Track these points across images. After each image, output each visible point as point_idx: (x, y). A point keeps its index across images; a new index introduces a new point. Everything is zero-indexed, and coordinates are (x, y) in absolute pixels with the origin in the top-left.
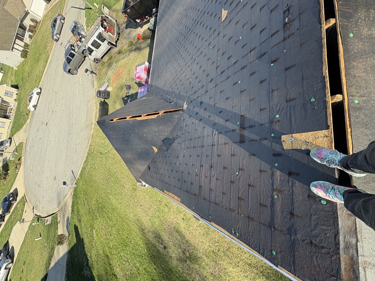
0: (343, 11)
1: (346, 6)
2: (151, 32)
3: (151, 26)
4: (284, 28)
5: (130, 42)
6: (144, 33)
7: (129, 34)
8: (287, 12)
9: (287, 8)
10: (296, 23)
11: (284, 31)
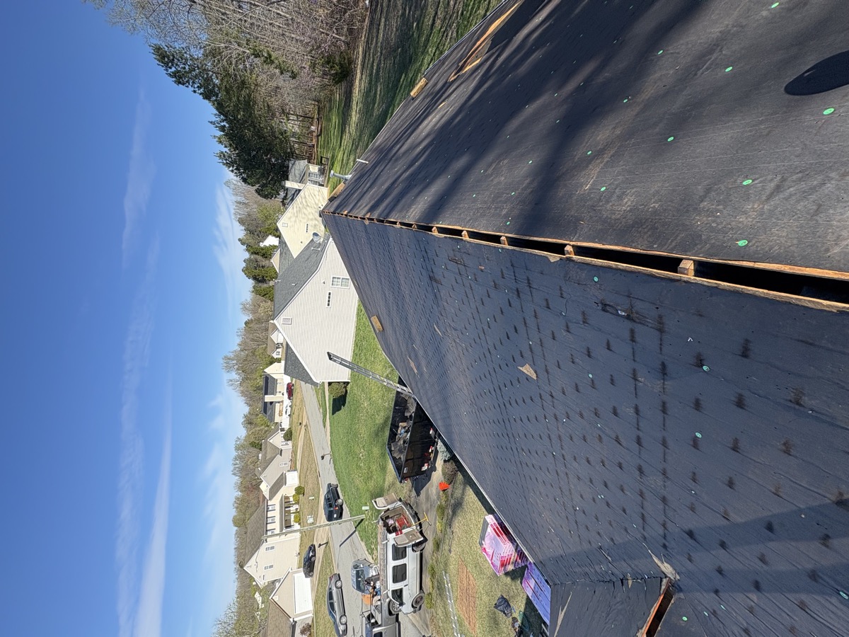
0: (676, 245)
1: (669, 239)
2: (451, 461)
3: (445, 454)
4: (635, 321)
5: (438, 510)
6: (444, 474)
7: (428, 498)
8: (608, 308)
9: (599, 305)
10: (639, 306)
11: (641, 323)
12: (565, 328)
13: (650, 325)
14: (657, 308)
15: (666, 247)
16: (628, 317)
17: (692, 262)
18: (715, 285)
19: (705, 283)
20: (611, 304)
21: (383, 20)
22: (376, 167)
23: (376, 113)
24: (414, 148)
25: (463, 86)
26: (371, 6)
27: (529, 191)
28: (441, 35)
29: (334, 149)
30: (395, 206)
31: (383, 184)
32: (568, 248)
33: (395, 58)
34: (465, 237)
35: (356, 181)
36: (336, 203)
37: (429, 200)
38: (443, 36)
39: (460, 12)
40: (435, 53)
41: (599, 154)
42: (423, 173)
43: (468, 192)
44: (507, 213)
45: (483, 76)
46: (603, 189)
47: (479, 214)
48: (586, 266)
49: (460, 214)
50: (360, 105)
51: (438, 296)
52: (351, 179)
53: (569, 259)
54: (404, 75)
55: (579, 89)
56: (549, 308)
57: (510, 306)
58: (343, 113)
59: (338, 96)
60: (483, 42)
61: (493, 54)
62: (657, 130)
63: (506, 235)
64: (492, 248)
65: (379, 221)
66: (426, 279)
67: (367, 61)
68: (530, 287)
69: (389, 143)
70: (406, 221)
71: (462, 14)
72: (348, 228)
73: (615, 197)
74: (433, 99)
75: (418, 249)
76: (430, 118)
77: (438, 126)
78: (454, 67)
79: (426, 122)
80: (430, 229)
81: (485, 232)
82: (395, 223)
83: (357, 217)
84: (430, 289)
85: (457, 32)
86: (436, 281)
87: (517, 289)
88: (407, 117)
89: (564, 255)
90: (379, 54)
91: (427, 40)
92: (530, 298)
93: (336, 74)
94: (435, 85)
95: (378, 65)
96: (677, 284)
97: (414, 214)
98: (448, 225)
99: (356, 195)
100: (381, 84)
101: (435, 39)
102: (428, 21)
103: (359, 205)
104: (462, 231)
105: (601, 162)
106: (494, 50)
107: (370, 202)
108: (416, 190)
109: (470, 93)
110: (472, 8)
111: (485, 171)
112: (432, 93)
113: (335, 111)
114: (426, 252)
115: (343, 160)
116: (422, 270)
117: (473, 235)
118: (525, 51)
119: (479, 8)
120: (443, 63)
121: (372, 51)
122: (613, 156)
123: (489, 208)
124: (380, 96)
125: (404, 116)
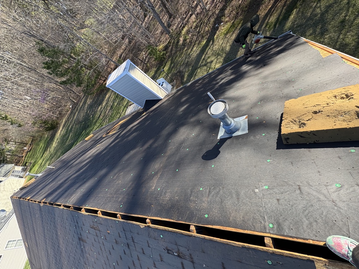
0: (187, 218)
1: (184, 215)
4: (182, 258)
8: (170, 252)
9: (166, 250)
10: (182, 249)
11: (184, 259)
12: (154, 265)
13: (188, 259)
14: (188, 250)
15: (184, 219)
16: (179, 256)
17: (194, 226)
18: (204, 238)
19: (201, 237)
20: (170, 249)
21: (77, 113)
22: (58, 171)
23: (67, 143)
24: (82, 162)
25: (108, 140)
26: (72, 108)
27: (131, 188)
28: (102, 120)
29: (37, 158)
30: (63, 194)
31: (59, 181)
32: (148, 221)
33: (81, 125)
34: (100, 215)
35: (43, 177)
36: (24, 191)
37: (83, 191)
38: (103, 121)
39: (110, 115)
40: (99, 126)
41: (156, 173)
42: (83, 176)
43: (104, 188)
44: (121, 200)
45: (116, 137)
46: (159, 189)
47: (108, 200)
48: (156, 230)
49: (98, 200)
50: (59, 140)
51: (84, 251)
52: (41, 176)
53: (149, 226)
54: (84, 131)
55: (148, 148)
56: (144, 253)
57: (125, 254)
58: (48, 142)
59: (47, 135)
60: (117, 126)
61: (120, 131)
62: (173, 166)
63: (120, 213)
64: (113, 221)
65: (50, 204)
66: (77, 240)
67: (66, 124)
68: (134, 242)
69: (70, 159)
70: (67, 205)
71: (111, 116)
72: (28, 208)
73: (163, 194)
74: (95, 142)
75: (73, 221)
76: (92, 150)
77: (95, 154)
78: (105, 132)
79: (90, 151)
80: (80, 209)
81: (110, 212)
82: (60, 205)
83: (36, 201)
84: (78, 246)
85: (109, 121)
86: (83, 241)
87: (128, 243)
88: (81, 148)
89: (146, 224)
90: (73, 123)
91: (96, 121)
92: (134, 248)
93: (48, 127)
94: (97, 137)
95: (72, 126)
96: (191, 237)
97: (72, 200)
98: (91, 207)
99: (40, 186)
100: (72, 133)
101: (99, 121)
102: (97, 116)
103: (40, 193)
104: (98, 211)
105: (157, 177)
106: (121, 129)
107: (48, 191)
108: (78, 185)
109: (110, 143)
110: (115, 115)
111: (113, 177)
112: (95, 140)
113: (43, 141)
114: (77, 223)
115: (42, 163)
116: (74, 234)
117: (104, 213)
118: (131, 132)
119: (117, 115)
120: (101, 130)
121: (70, 121)
122: (161, 175)
123: (113, 197)
124: (71, 137)
125: (80, 147)
